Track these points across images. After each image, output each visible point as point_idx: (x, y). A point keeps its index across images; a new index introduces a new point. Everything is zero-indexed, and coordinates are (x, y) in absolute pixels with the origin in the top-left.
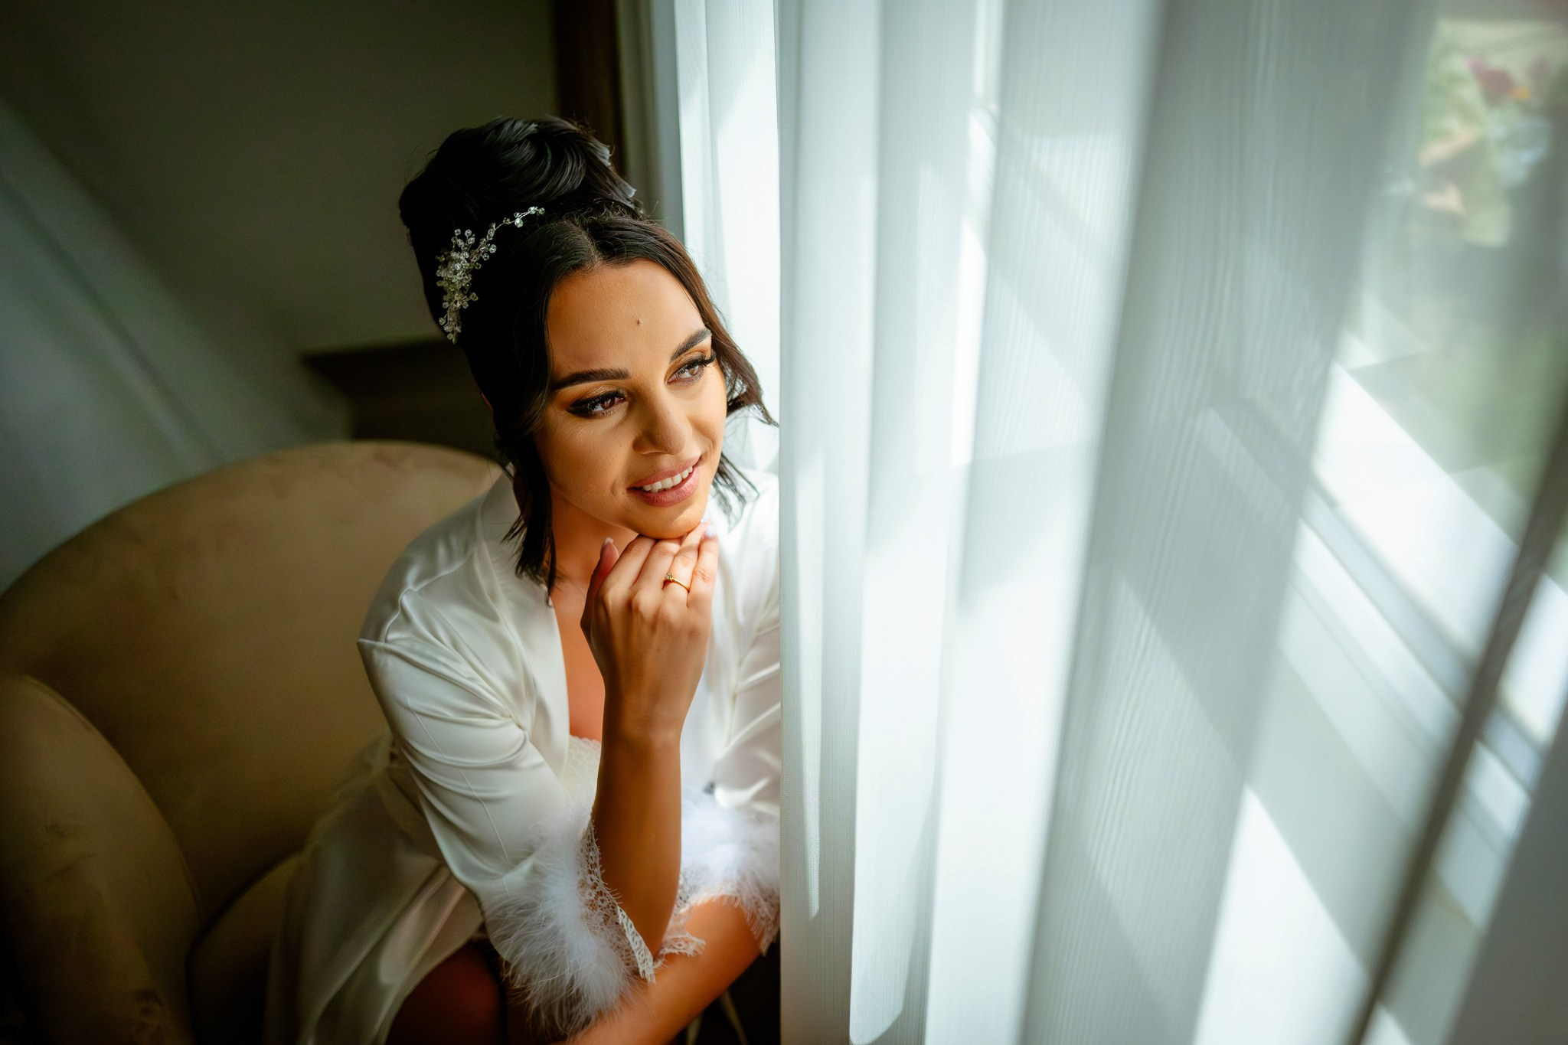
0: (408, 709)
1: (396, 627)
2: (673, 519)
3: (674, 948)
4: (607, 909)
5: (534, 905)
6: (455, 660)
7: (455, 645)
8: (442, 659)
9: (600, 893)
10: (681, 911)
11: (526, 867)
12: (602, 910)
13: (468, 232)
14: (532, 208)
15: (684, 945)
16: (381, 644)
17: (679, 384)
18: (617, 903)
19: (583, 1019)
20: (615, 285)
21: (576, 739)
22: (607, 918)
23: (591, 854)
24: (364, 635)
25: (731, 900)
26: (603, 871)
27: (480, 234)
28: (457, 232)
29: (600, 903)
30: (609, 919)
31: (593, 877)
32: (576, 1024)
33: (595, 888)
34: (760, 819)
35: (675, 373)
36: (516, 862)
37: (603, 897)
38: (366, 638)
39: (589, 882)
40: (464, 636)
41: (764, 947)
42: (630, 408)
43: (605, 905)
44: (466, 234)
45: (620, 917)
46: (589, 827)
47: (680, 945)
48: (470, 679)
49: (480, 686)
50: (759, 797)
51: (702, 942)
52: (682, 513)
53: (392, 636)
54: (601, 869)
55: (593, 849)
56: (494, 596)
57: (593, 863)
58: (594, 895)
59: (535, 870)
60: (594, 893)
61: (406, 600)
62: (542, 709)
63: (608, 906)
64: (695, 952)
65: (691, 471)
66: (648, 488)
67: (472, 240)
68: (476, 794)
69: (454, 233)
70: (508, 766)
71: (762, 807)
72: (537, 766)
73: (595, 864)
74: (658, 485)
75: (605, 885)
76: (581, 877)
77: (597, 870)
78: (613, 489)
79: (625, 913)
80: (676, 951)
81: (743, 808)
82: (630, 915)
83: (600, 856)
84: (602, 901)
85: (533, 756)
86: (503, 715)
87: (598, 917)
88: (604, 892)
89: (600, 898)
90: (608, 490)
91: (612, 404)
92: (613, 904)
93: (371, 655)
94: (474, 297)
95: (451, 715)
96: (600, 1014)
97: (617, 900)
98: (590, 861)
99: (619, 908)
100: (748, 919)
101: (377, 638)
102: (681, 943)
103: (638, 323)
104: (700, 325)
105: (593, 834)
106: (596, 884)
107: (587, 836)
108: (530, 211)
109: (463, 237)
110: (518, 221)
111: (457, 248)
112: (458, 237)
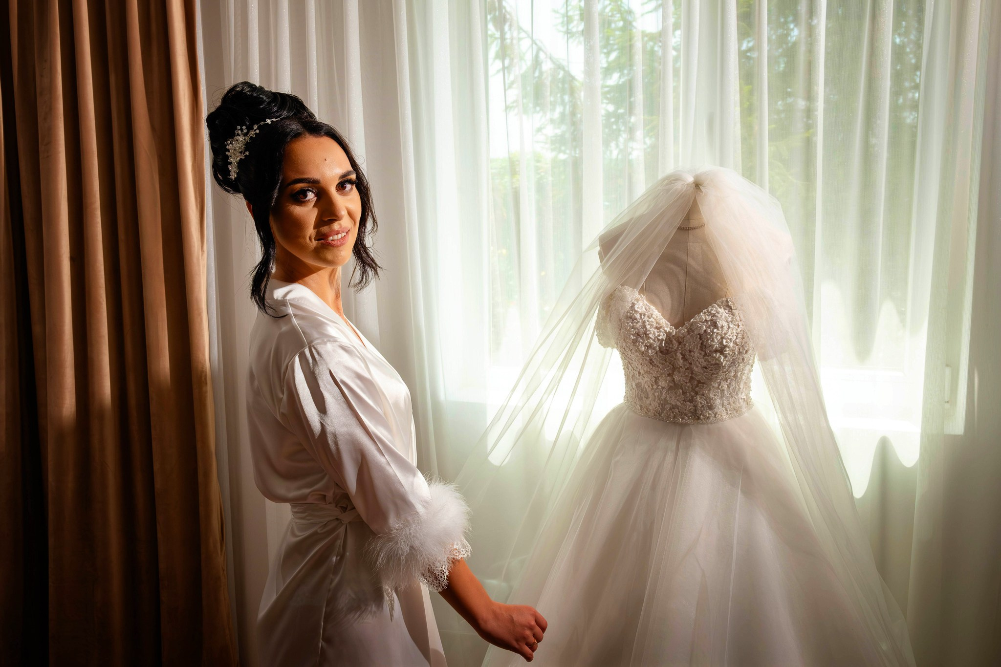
13: (244, 127)
17: (339, 190)
20: (315, 144)
27: (250, 128)
28: (239, 127)
42: (318, 200)
65: (345, 234)
67: (245, 131)
69: (237, 128)
74: (331, 238)
78: (310, 238)
94: (247, 153)
103: (326, 160)
104: (351, 169)
108: (274, 119)
109: (242, 130)
110: (269, 121)
111: (238, 135)
112: (239, 130)
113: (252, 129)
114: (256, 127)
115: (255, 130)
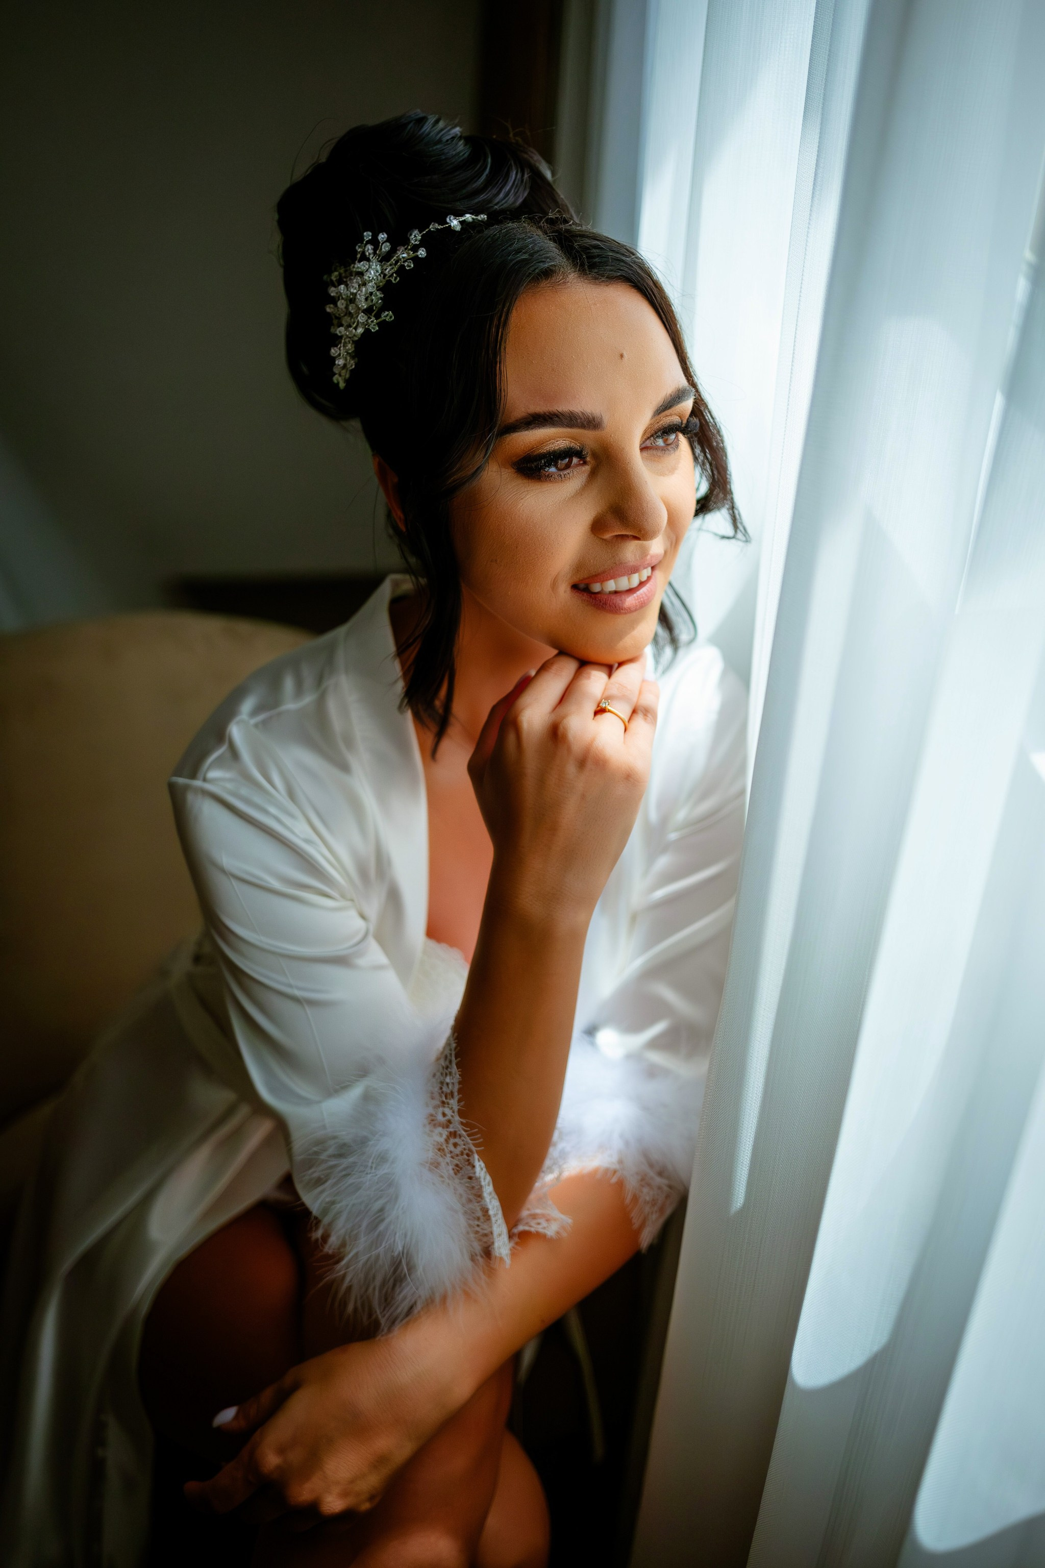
0: (223, 871)
1: (219, 763)
2: (621, 635)
3: (530, 1226)
4: (460, 1157)
5: (363, 1142)
6: (292, 816)
7: (291, 794)
8: (273, 810)
9: (454, 1134)
10: (547, 1179)
11: (356, 1091)
12: (452, 1157)
13: (382, 236)
14: (468, 216)
15: (544, 1224)
16: (198, 783)
17: (651, 452)
18: (474, 1149)
19: (405, 1306)
20: (595, 304)
21: (432, 944)
22: (458, 1169)
23: (448, 1080)
24: (178, 773)
25: (608, 1173)
26: (462, 1103)
27: (398, 240)
28: (368, 235)
29: (452, 1148)
30: (463, 1169)
31: (448, 1111)
32: (397, 1308)
33: (447, 1127)
34: (652, 1072)
35: (648, 438)
36: (340, 1087)
37: (457, 1140)
38: (180, 776)
39: (440, 1118)
40: (304, 785)
41: (646, 1238)
42: (593, 474)
43: (458, 1151)
44: (379, 238)
45: (478, 1169)
46: (448, 1044)
47: (539, 1224)
48: (308, 841)
49: (318, 853)
50: (654, 1044)
51: (568, 1220)
52: (633, 629)
53: (213, 774)
54: (459, 1101)
55: (450, 1073)
56: (349, 742)
57: (448, 1091)
58: (444, 1136)
59: (367, 1097)
60: (445, 1133)
61: (236, 731)
62: (394, 897)
63: (462, 1154)
64: (558, 1233)
65: (649, 574)
66: (596, 587)
67: (386, 248)
68: (297, 993)
69: (362, 237)
70: (341, 961)
71: (656, 1058)
72: (379, 968)
73: (452, 1094)
74: (611, 586)
75: (462, 1123)
76: (430, 1110)
77: (454, 1103)
78: (554, 585)
79: (483, 1165)
80: (532, 1230)
81: (631, 1057)
82: (490, 1169)
83: (460, 1083)
84: (455, 1145)
85: (375, 954)
86: (343, 896)
87: (447, 1169)
88: (459, 1132)
89: (452, 1141)
90: (549, 581)
91: (568, 466)
92: (470, 1150)
93: (184, 800)
94: (388, 316)
95: (276, 884)
96: (430, 1302)
97: (476, 1145)
98: (445, 1089)
99: (476, 1157)
100: (628, 1201)
101: (193, 775)
102: (539, 1221)
103: (622, 356)
104: (683, 382)
105: (453, 1053)
106: (449, 1122)
107: (444, 1056)
108: (468, 217)
109: (375, 242)
110: (455, 223)
111: (364, 258)
112: (368, 242)
113: (406, 242)
114: (415, 236)
115: (415, 249)
